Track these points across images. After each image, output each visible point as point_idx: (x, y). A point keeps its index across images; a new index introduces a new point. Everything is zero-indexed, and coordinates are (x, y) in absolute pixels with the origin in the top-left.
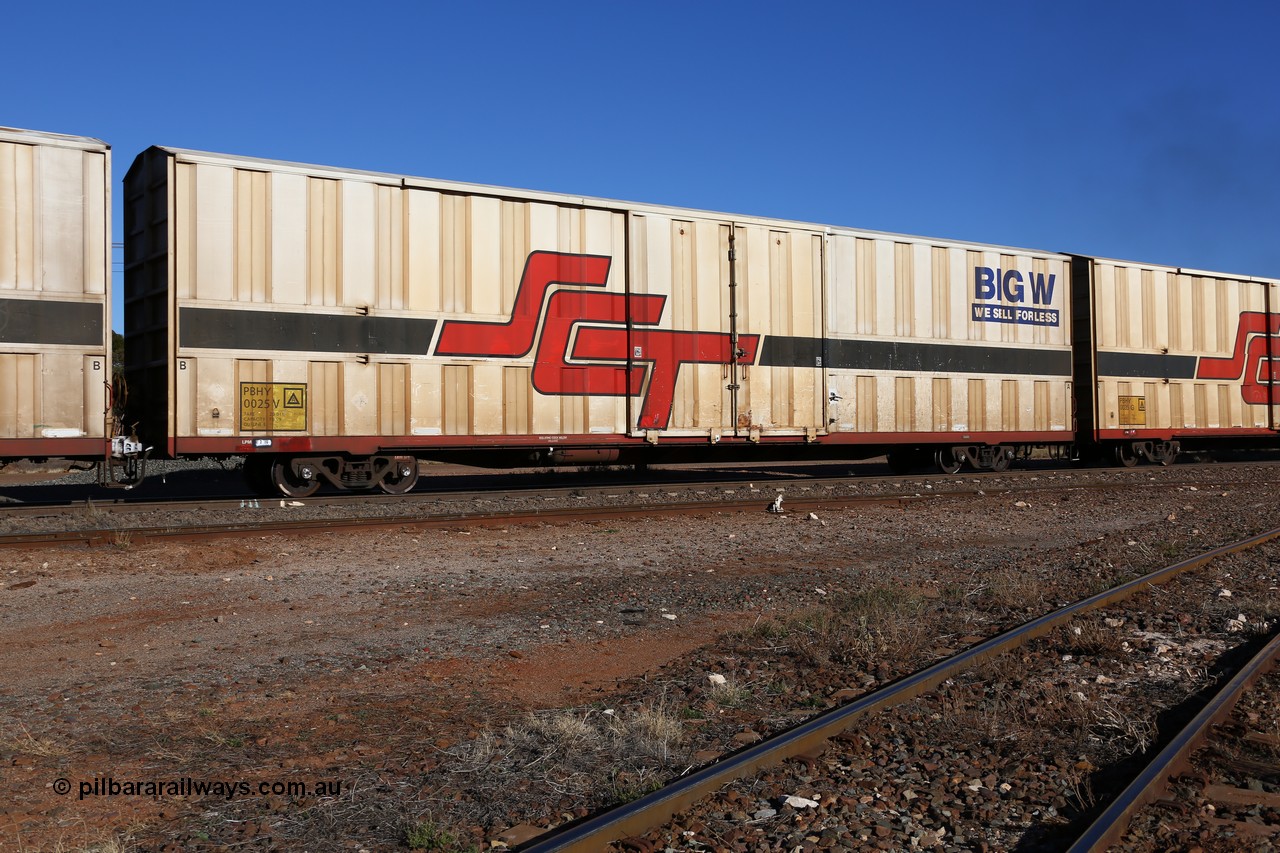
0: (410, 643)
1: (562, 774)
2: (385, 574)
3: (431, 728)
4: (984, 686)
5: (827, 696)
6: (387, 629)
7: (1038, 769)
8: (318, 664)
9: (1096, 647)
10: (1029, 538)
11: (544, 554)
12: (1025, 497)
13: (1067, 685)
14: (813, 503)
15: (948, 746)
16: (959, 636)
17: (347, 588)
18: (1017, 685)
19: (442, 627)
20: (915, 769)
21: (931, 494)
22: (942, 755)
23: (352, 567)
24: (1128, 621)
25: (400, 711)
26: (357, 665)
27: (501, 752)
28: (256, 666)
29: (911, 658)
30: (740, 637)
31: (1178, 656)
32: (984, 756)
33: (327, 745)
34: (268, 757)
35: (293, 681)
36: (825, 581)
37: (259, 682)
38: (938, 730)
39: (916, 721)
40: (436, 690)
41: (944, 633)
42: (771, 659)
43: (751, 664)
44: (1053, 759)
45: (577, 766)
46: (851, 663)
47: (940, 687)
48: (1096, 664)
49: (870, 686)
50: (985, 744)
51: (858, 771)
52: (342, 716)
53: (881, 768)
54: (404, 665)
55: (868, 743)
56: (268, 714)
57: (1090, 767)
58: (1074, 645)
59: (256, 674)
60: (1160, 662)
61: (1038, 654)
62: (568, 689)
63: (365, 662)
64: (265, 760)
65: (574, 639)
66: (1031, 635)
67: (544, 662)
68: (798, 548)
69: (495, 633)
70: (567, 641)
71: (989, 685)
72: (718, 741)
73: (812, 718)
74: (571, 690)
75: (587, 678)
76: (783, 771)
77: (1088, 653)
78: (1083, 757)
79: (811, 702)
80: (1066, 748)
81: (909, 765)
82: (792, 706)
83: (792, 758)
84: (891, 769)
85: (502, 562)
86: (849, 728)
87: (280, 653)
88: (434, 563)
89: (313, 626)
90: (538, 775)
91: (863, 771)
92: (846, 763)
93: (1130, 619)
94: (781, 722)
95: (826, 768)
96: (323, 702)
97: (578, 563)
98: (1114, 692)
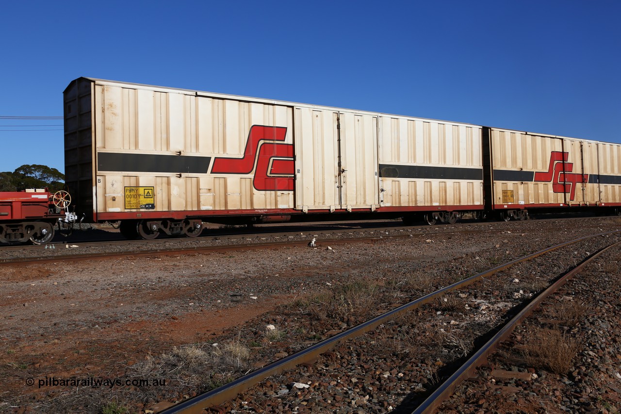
0: (122, 313)
1: (187, 376)
2: (115, 280)
3: (126, 355)
4: (398, 327)
5: (323, 334)
6: (112, 307)
7: (417, 366)
8: (74, 326)
9: (452, 307)
10: (431, 257)
11: (196, 269)
12: (431, 238)
13: (437, 325)
14: (330, 242)
15: (377, 356)
16: (390, 304)
17: (95, 287)
18: (413, 326)
19: (140, 305)
20: (359, 368)
21: (387, 237)
22: (373, 361)
23: (99, 277)
24: (469, 295)
25: (112, 347)
26: (94, 325)
27: (157, 366)
28: (42, 328)
29: (366, 315)
30: (286, 307)
31: (490, 311)
32: (393, 361)
33: (72, 366)
34: (40, 373)
35: (60, 334)
36: (332, 279)
37: (42, 335)
38: (373, 349)
39: (363, 345)
40: (132, 336)
41: (383, 303)
42: (298, 317)
43: (289, 319)
44: (424, 361)
45: (195, 371)
46: (336, 318)
47: (377, 327)
48: (451, 315)
49: (345, 329)
50: (394, 355)
51: (332, 370)
52: (82, 351)
53: (343, 368)
54: (118, 324)
55: (339, 356)
56: (44, 351)
57: (442, 364)
58: (444, 306)
59: (41, 332)
60: (481, 314)
61: (425, 311)
62: (198, 334)
63: (98, 324)
64: (38, 375)
65: (205, 309)
66: (423, 303)
67: (188, 321)
68: (321, 263)
69: (166, 308)
70: (201, 311)
71: (400, 327)
72: (267, 357)
73: (314, 344)
74: (200, 334)
75: (209, 329)
76: (295, 371)
77: (449, 310)
78: (438, 359)
79: (315, 337)
80: (431, 355)
81: (357, 366)
82: (305, 339)
83: (300, 365)
84: (348, 368)
85: (175, 273)
86: (331, 349)
87: (55, 321)
88: (141, 274)
89: (74, 307)
90: (174, 376)
91: (334, 369)
92: (327, 366)
93: (471, 293)
94: (299, 347)
95: (317, 369)
96: (74, 345)
97: (213, 273)
98: (458, 328)
